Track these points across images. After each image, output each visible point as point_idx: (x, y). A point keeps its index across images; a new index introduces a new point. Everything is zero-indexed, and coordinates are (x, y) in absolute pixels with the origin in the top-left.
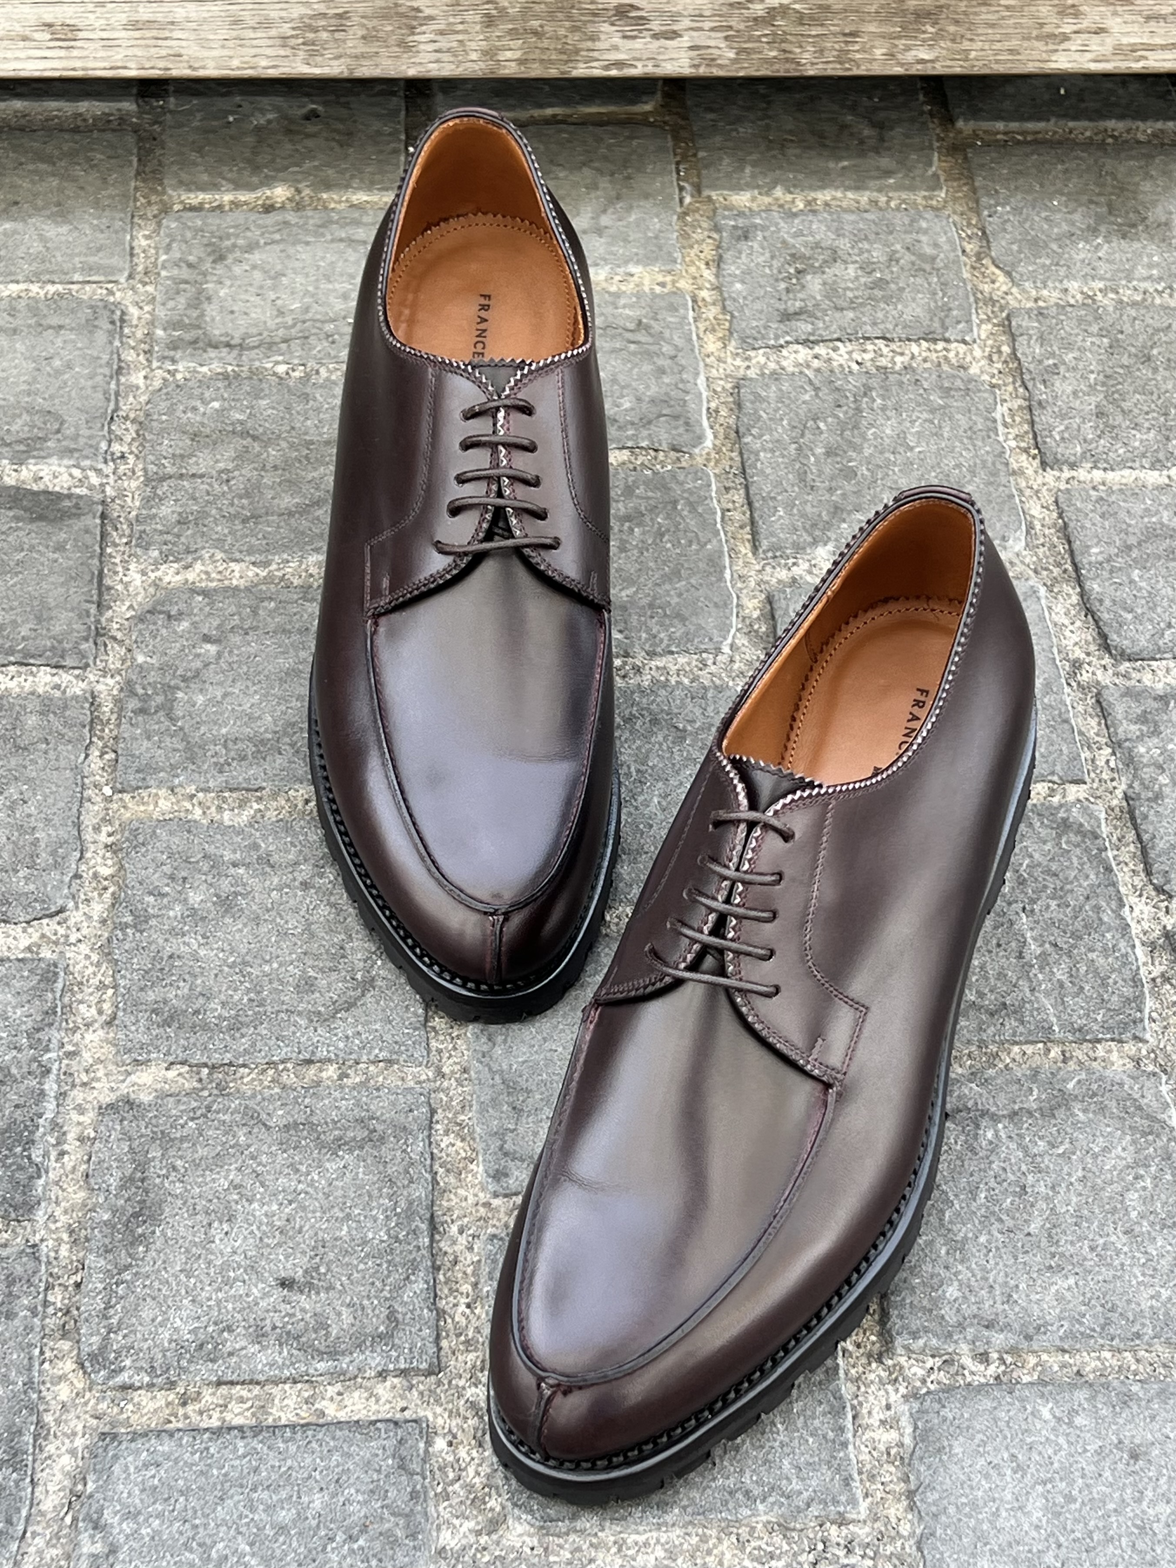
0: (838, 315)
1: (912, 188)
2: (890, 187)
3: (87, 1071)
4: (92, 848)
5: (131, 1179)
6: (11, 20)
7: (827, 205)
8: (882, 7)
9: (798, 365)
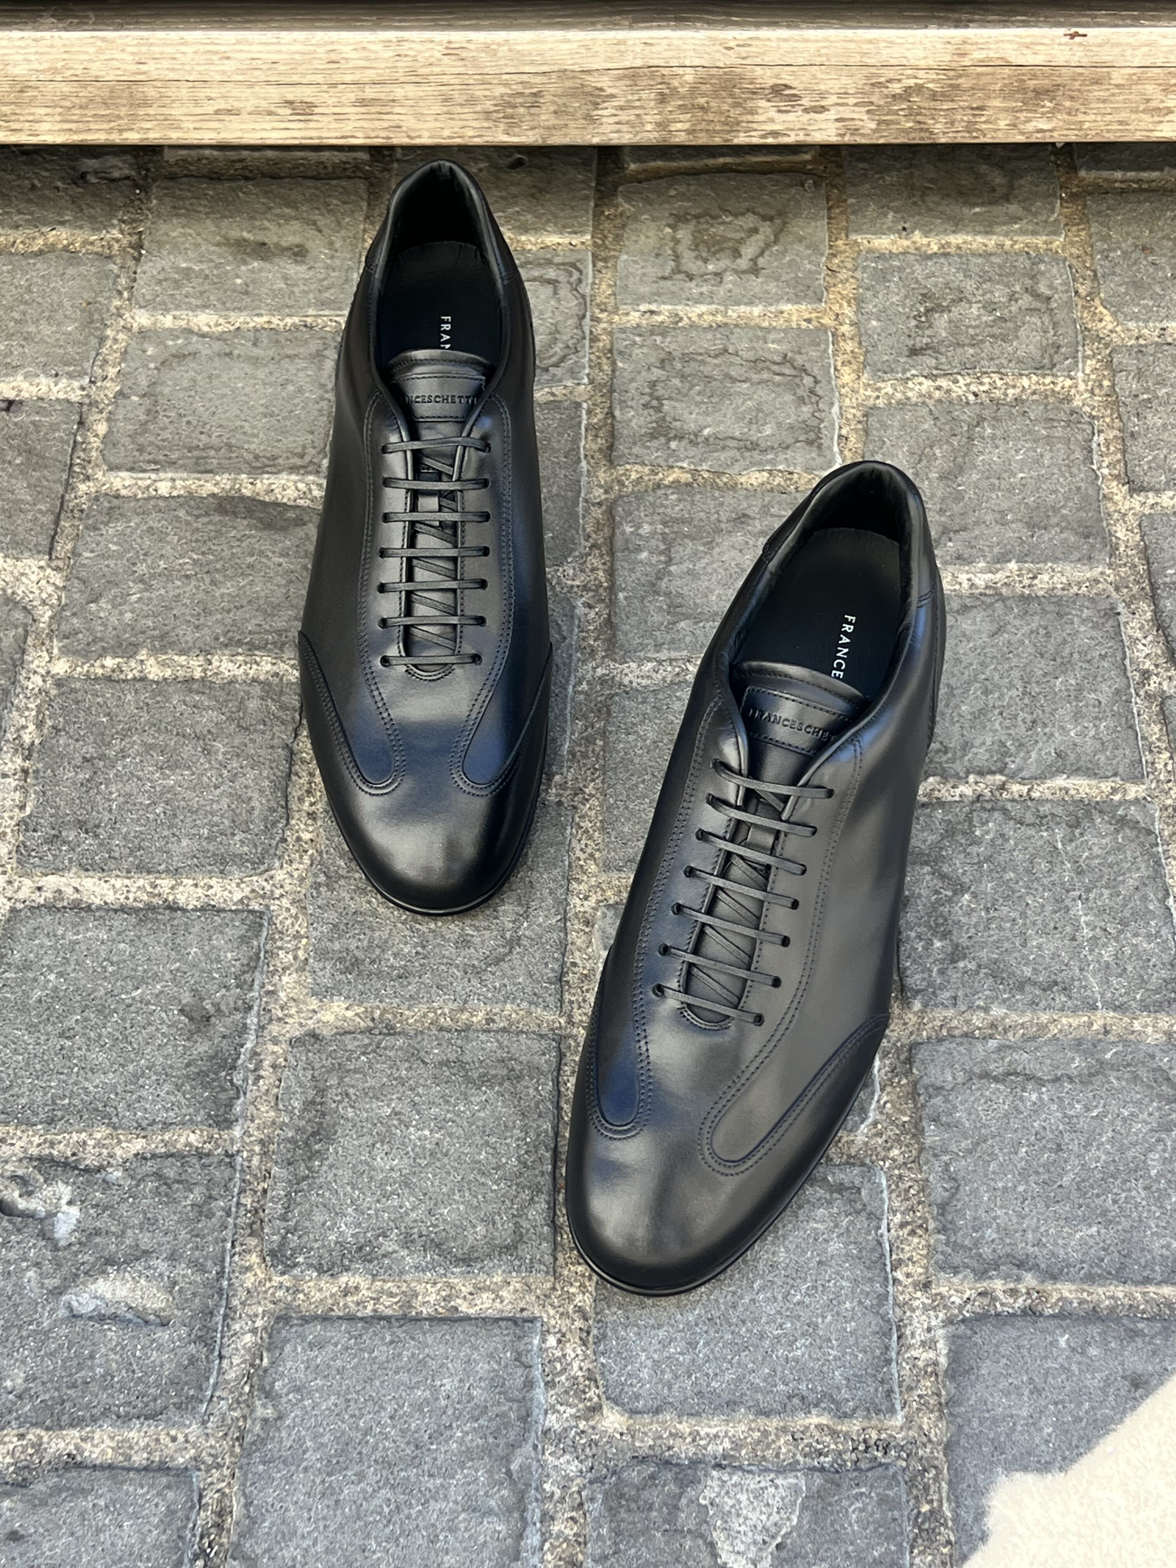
0: (959, 351)
1: (1034, 233)
2: (1016, 232)
3: (282, 1008)
5: (313, 1103)
6: (258, 98)
7: (959, 248)
8: (1005, 85)
9: (921, 395)
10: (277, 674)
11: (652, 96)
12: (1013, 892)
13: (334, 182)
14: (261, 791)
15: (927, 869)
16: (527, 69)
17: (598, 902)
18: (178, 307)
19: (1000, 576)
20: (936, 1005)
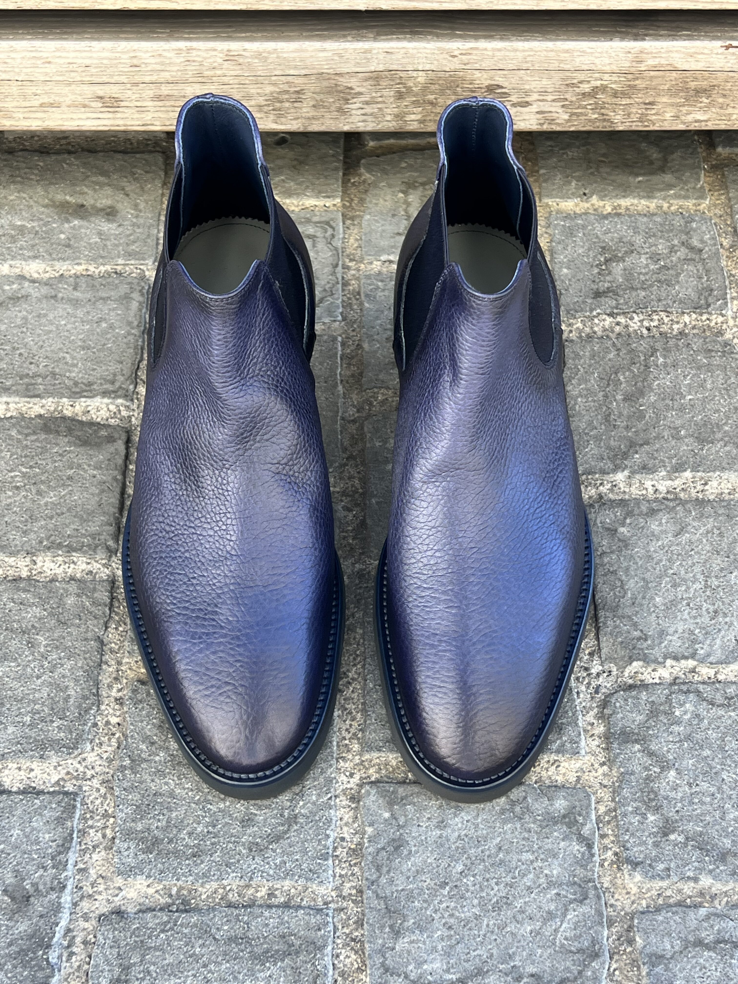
0: (634, 293)
1: (686, 197)
2: (671, 196)
3: (92, 885)
4: (106, 701)
6: (76, 94)
7: (627, 209)
8: (673, 86)
9: (605, 330)
10: (91, 572)
11: (392, 93)
12: (711, 768)
13: (138, 156)
14: (76, 681)
15: (637, 747)
16: (292, 72)
17: (361, 779)
18: (13, 258)
19: (677, 483)
20: (653, 877)
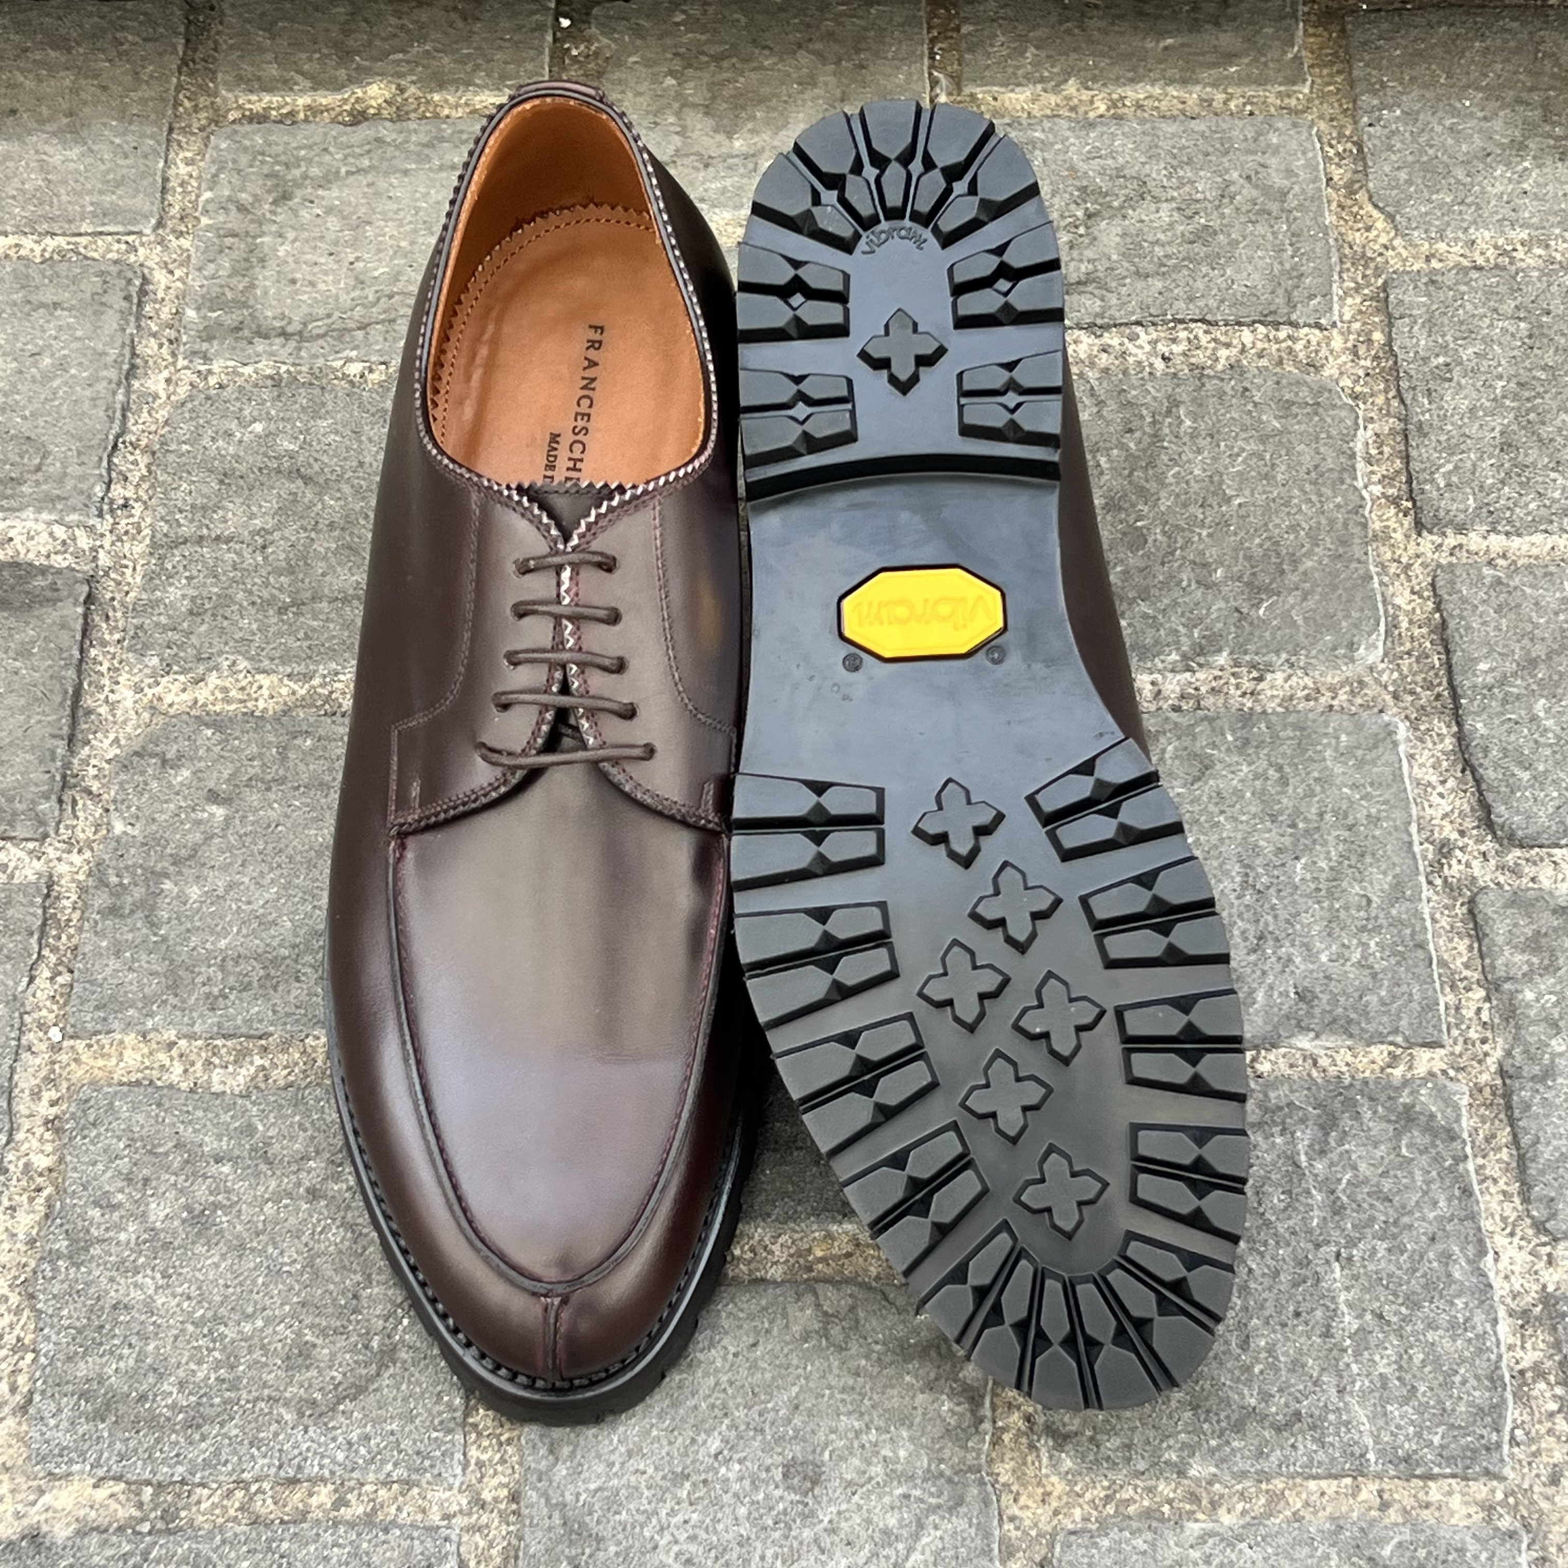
0: (1140, 285)
1: (1261, 81)
2: (1230, 80)
4: (26, 1124)
7: (1139, 107)
19: (1202, 677)
20: (1096, 1462)
